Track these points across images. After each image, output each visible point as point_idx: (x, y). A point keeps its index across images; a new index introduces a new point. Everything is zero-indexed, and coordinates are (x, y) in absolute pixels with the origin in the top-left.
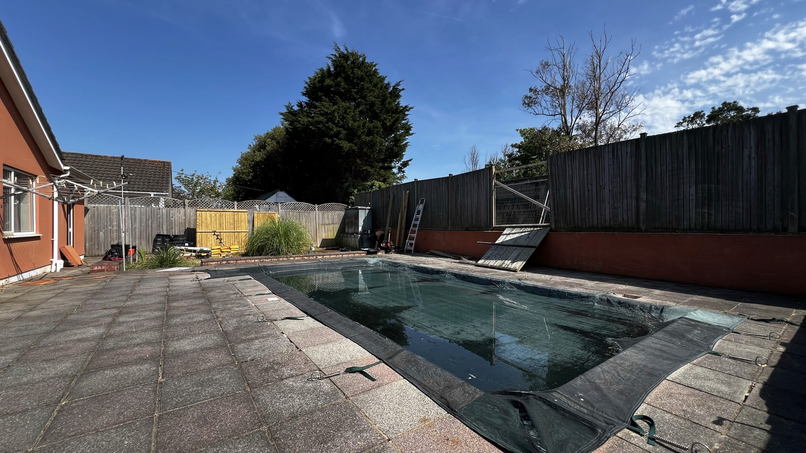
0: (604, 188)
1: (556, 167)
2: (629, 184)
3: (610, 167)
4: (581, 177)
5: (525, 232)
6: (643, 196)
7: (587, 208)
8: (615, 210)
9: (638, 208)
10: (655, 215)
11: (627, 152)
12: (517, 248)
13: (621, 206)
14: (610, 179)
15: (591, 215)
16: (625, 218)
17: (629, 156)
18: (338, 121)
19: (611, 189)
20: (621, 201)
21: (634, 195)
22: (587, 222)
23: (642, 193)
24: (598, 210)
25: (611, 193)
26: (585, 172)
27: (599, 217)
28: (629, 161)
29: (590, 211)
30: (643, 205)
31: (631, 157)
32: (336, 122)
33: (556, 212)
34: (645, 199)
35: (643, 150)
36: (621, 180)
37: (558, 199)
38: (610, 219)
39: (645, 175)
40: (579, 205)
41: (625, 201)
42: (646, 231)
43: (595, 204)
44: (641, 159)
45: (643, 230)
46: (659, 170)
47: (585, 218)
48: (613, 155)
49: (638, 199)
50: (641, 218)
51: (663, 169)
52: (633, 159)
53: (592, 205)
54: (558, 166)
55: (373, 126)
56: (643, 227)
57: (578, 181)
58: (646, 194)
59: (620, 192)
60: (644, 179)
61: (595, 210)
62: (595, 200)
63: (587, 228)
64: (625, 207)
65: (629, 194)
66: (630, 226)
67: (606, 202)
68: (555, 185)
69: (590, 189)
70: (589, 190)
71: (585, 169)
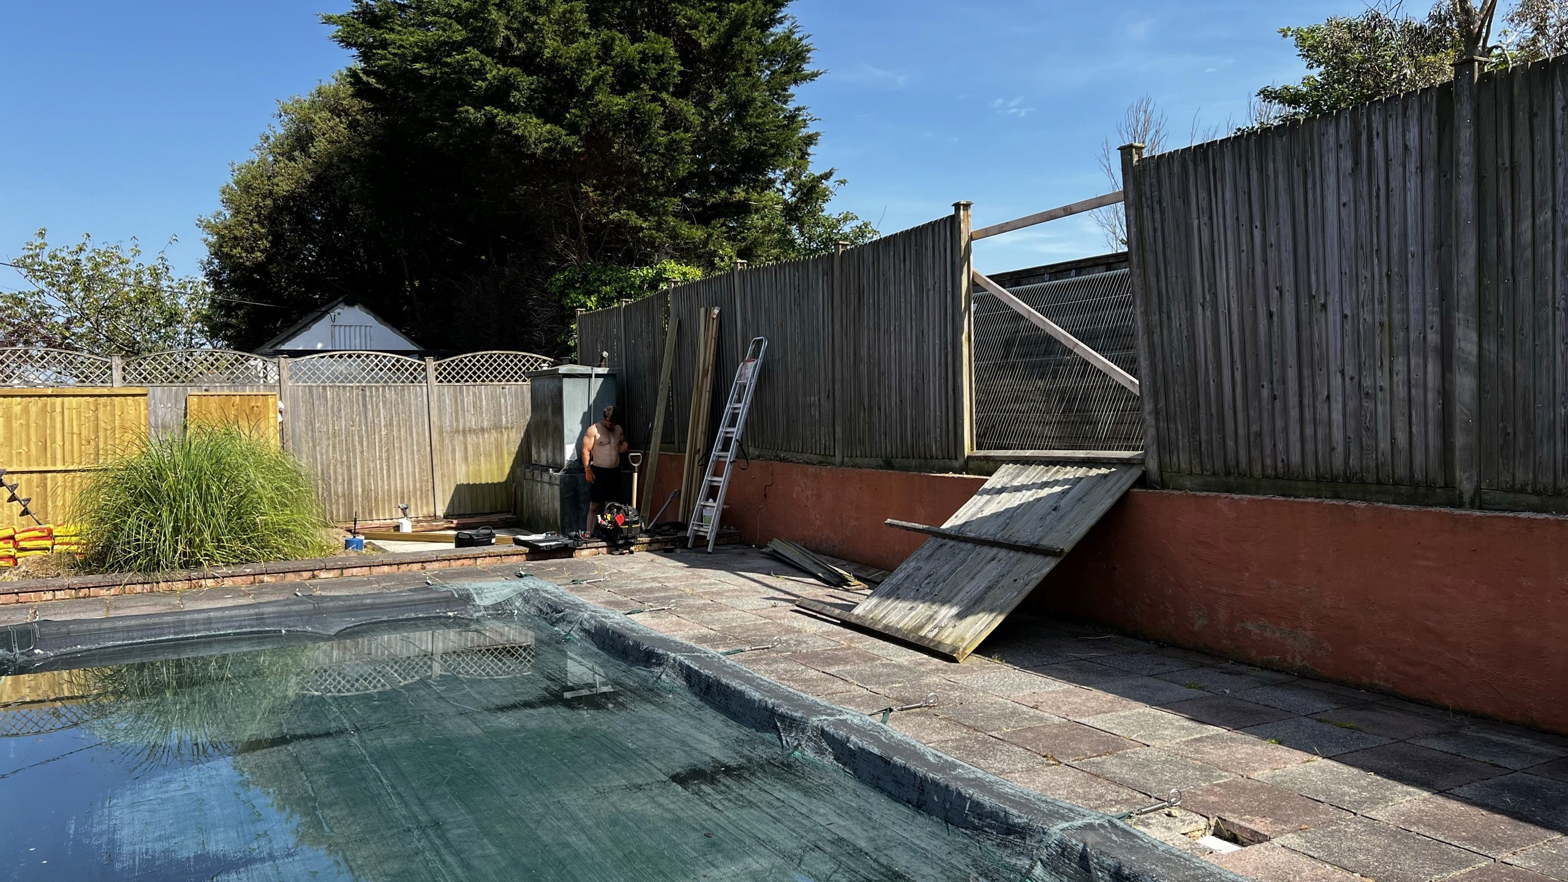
0: (1324, 306)
1: (1157, 215)
2: (1414, 290)
3: (1344, 212)
4: (1244, 255)
5: (1056, 483)
6: (1467, 342)
7: (1265, 393)
8: (1365, 404)
9: (1446, 395)
10: (1510, 430)
11: (1406, 147)
12: (1003, 553)
13: (1386, 385)
14: (1346, 268)
15: (1279, 424)
16: (1401, 438)
17: (1412, 165)
18: (507, 39)
19: (1348, 312)
20: (1386, 363)
21: (1433, 337)
22: (1268, 451)
23: (1460, 332)
24: (1306, 402)
25: (1348, 327)
26: (1257, 233)
27: (1309, 430)
28: (1413, 184)
29: (1278, 403)
30: (1465, 384)
31: (1421, 169)
32: (499, 43)
33: (1162, 404)
34: (1473, 359)
35: (1465, 135)
36: (1385, 270)
37: (1167, 350)
38: (1346, 438)
39: (1471, 250)
40: (1238, 376)
41: (1400, 364)
42: (1478, 502)
43: (1292, 373)
44: (1458, 178)
45: (1467, 497)
46: (1526, 225)
47: (1259, 435)
48: (1356, 163)
49: (1446, 355)
50: (1460, 440)
51: (1540, 221)
52: (1431, 176)
53: (1284, 381)
54: (1162, 213)
55: (643, 52)
56: (1465, 482)
57: (1231, 272)
58: (1474, 336)
59: (1381, 324)
60: (1467, 267)
61: (1293, 401)
62: (1292, 359)
63: (1268, 477)
64: (1401, 391)
65: (1413, 336)
66: (1418, 476)
67: (1333, 368)
68: (1155, 293)
69: (1274, 309)
70: (1271, 315)
71: (1257, 222)
